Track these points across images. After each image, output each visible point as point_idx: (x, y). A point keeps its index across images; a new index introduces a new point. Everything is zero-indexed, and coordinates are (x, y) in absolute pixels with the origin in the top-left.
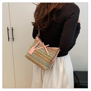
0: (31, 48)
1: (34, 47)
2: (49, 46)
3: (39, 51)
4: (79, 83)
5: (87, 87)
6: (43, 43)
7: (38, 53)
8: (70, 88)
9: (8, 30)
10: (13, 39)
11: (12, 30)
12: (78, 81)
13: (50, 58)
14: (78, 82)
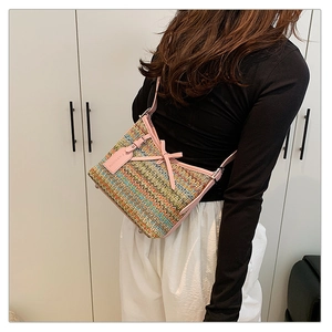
0: (116, 149)
2: (180, 159)
3: (144, 168)
6: (163, 142)
7: (139, 172)
9: (72, 110)
13: (175, 199)
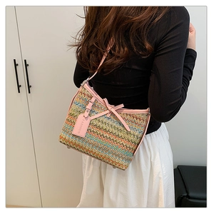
1: (86, 114)
3: (100, 123)
4: (188, 196)
5: (205, 206)
6: (106, 100)
7: (99, 127)
8: (166, 207)
10: (29, 87)
11: (26, 65)
12: (187, 192)
14: (186, 195)
